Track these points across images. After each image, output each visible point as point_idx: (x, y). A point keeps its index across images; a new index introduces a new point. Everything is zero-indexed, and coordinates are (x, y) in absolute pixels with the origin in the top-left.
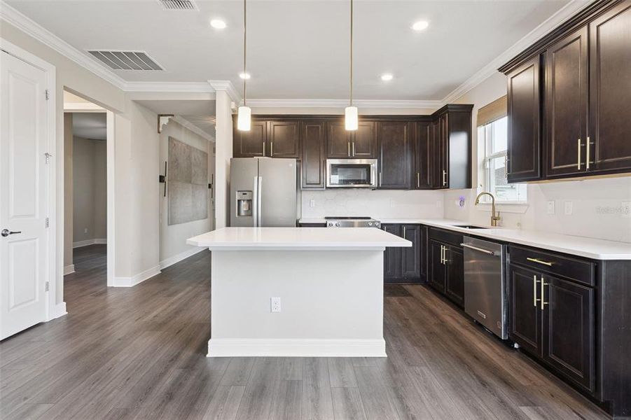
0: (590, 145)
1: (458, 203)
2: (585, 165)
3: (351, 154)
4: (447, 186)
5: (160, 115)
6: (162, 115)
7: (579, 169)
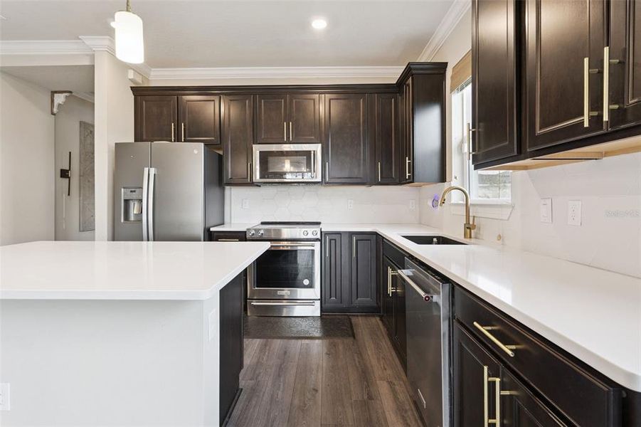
0: (610, 64)
1: (430, 203)
2: (601, 116)
3: (288, 138)
4: (411, 180)
5: (53, 93)
6: (56, 92)
7: (586, 125)
